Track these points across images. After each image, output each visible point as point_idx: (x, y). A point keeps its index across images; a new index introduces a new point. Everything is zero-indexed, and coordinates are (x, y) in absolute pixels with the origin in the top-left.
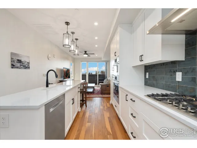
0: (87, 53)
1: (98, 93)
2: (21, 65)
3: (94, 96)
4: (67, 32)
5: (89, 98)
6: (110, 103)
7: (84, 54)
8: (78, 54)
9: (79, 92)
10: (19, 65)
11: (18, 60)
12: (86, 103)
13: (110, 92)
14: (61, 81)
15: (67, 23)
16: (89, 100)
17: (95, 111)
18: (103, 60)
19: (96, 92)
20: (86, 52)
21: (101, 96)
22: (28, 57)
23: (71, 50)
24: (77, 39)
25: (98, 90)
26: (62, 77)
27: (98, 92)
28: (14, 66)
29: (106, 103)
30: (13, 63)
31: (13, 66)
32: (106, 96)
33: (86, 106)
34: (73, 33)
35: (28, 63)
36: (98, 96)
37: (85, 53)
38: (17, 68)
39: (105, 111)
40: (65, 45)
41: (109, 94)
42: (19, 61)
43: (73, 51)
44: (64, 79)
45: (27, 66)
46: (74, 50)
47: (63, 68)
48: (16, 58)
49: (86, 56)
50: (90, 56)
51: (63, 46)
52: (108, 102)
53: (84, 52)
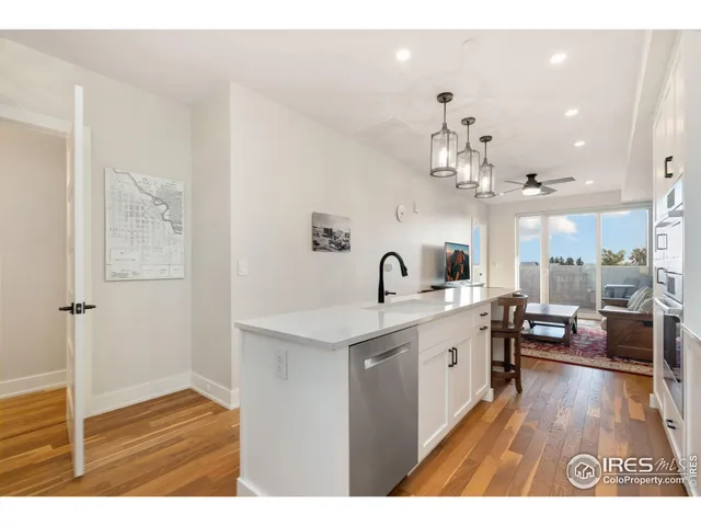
0: (537, 179)
1: (591, 350)
2: (331, 242)
3: (568, 358)
4: (445, 127)
5: (539, 361)
6: (652, 405)
7: (526, 186)
8: (490, 193)
9: (488, 333)
10: (325, 241)
11: (326, 230)
12: (518, 377)
13: (652, 353)
14: (436, 288)
15: (445, 98)
16: (536, 371)
17: (555, 419)
18: (625, 199)
19: (580, 342)
20: (531, 177)
21: (606, 363)
22: (347, 219)
23: (462, 183)
24: (486, 139)
25: (592, 335)
26: (439, 275)
27: (595, 343)
28: (317, 244)
29: (624, 399)
30: (316, 239)
31: (316, 246)
32: (634, 369)
33: (519, 390)
34: (468, 122)
35: (347, 235)
36: (587, 361)
37: (532, 180)
38: (324, 249)
39: (608, 430)
40: (438, 170)
41: (648, 361)
42: (329, 233)
43: (469, 186)
44: (447, 280)
45: (343, 243)
46: (470, 182)
47: (443, 245)
48: (321, 226)
49: (534, 191)
50: (551, 191)
51: (432, 174)
52: (635, 399)
53: (527, 179)
